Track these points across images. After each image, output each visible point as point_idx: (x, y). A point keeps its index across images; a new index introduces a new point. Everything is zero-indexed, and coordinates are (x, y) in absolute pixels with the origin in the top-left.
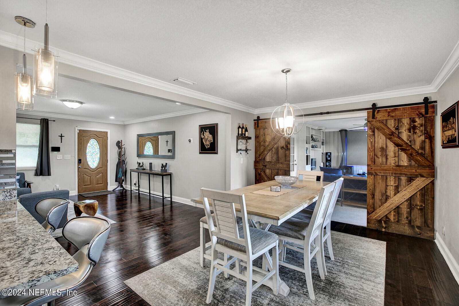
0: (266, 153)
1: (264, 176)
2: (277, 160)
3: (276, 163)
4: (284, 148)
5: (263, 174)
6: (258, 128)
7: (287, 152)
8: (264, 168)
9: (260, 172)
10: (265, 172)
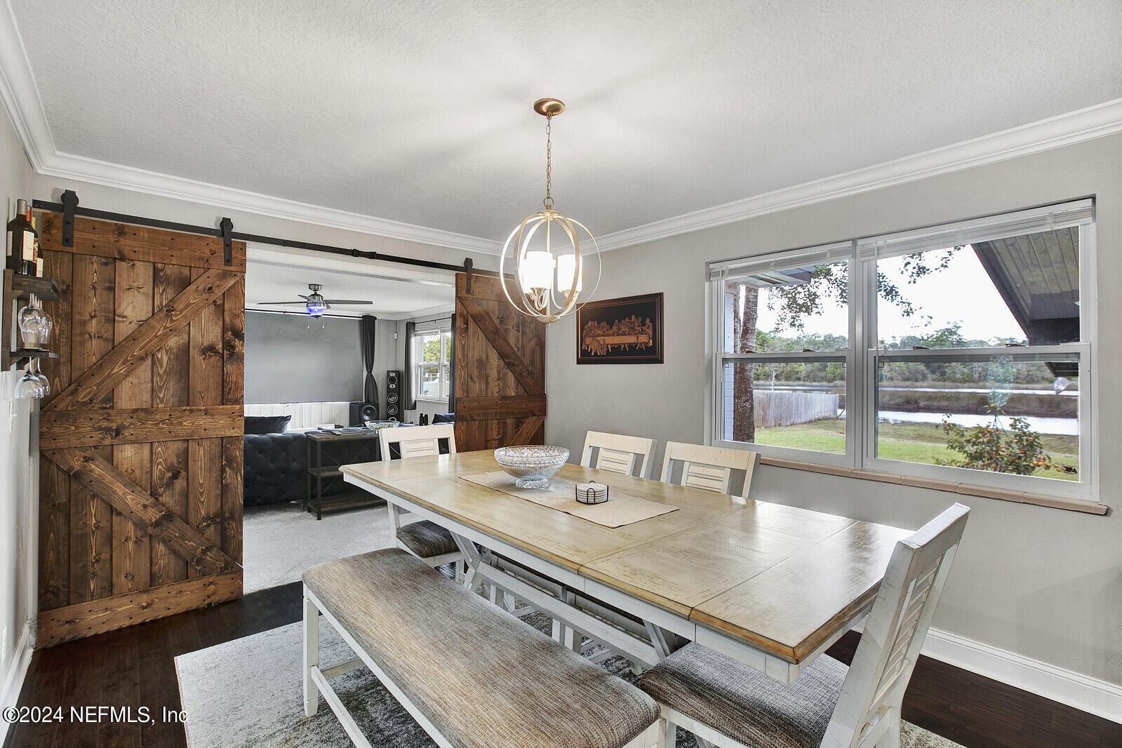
0: (119, 369)
1: (108, 478)
2: (180, 401)
3: (178, 414)
4: (216, 352)
5: (98, 470)
6: (69, 249)
7: (229, 368)
8: (108, 441)
9: (77, 464)
10: (110, 459)
